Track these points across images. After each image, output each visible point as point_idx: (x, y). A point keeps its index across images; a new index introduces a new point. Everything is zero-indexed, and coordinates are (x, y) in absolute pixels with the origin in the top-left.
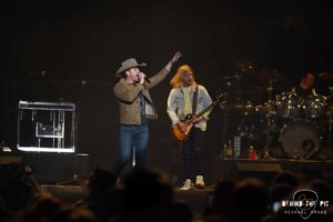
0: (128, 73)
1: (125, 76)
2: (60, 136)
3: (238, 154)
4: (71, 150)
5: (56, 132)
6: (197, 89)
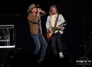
0: (32, 11)
1: (31, 12)
2: (8, 41)
4: (13, 47)
5: (6, 38)
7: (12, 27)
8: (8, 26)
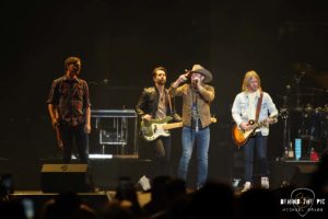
2: (123, 143)
3: (298, 156)
5: (120, 139)
6: (262, 95)
7: (133, 114)
8: (125, 111)
